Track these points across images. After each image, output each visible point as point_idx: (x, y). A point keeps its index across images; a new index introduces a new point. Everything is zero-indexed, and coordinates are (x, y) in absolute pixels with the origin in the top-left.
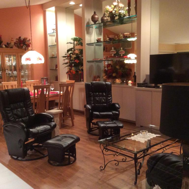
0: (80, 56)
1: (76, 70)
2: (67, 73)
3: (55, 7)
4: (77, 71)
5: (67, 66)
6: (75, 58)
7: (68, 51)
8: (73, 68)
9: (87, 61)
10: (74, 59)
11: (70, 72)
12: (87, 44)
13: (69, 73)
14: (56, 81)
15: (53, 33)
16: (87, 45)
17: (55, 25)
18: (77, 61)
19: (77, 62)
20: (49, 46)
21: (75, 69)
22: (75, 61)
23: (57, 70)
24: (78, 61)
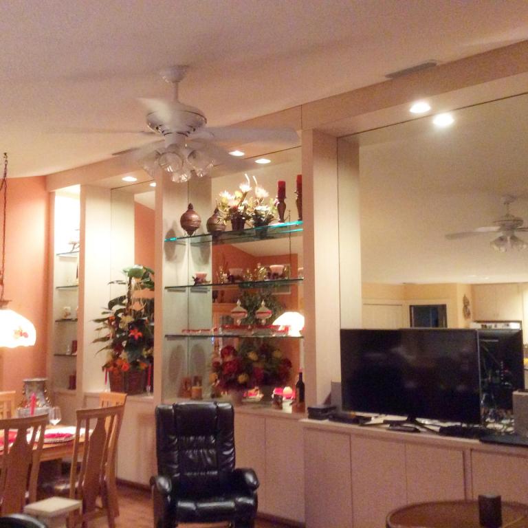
0: (144, 320)
2: (106, 367)
3: (81, 186)
4: (135, 364)
5: (107, 348)
7: (111, 304)
8: (124, 355)
9: (166, 336)
11: (115, 365)
12: (166, 288)
13: (112, 368)
14: (70, 388)
15: (71, 253)
16: (166, 290)
17: (79, 232)
18: (137, 334)
19: (137, 337)
20: (57, 288)
21: (130, 355)
22: (129, 333)
23: (76, 356)
24: (140, 334)
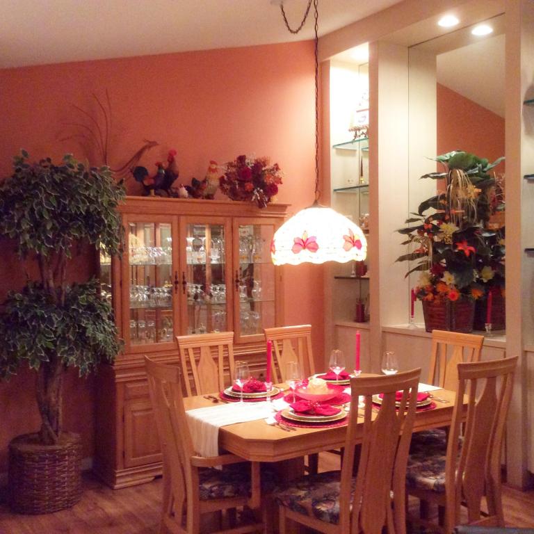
0: (478, 228)
1: (461, 287)
3: (370, 45)
4: (465, 291)
5: (418, 269)
6: (455, 234)
8: (448, 278)
10: (450, 241)
11: (435, 292)
12: (526, 177)
14: (357, 321)
18: (466, 248)
19: (467, 253)
20: (335, 190)
21: (458, 279)
22: (455, 247)
24: (472, 249)
